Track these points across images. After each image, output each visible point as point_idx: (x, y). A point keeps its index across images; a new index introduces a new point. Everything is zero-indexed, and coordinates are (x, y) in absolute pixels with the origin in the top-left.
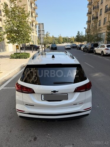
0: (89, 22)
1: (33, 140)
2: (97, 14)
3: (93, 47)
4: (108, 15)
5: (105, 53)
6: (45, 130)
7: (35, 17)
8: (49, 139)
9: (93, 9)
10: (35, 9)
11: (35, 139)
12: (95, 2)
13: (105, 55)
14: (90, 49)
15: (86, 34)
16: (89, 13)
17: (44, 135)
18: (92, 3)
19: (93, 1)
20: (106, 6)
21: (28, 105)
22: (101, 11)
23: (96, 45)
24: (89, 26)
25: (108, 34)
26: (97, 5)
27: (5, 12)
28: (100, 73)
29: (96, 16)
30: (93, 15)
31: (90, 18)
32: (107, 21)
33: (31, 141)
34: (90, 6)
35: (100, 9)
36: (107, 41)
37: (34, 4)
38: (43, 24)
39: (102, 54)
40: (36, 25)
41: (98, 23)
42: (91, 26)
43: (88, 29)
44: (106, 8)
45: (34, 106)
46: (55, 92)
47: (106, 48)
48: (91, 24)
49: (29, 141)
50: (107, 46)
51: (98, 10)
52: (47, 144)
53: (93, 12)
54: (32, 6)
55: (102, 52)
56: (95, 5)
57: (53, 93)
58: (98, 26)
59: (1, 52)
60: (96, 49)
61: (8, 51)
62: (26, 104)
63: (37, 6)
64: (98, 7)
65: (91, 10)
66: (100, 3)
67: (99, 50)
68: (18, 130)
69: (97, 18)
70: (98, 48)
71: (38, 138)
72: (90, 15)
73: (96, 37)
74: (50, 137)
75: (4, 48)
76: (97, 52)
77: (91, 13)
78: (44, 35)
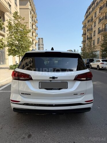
0: (84, 42)
1: (27, 137)
2: (91, 35)
3: (89, 63)
4: (101, 35)
5: (100, 67)
6: (41, 127)
7: (35, 37)
8: (45, 137)
9: (88, 31)
10: (35, 30)
11: (30, 136)
12: (89, 25)
13: (101, 69)
14: (86, 64)
15: (82, 52)
16: (84, 34)
17: (39, 132)
18: (86, 26)
19: (87, 25)
20: (99, 28)
21: (24, 94)
22: (94, 33)
23: (92, 61)
24: (84, 45)
25: (102, 50)
26: (90, 27)
27: (9, 28)
28: (98, 82)
29: (90, 36)
30: (88, 36)
31: (85, 39)
32: (100, 40)
33: (24, 138)
34: (85, 29)
35: (93, 30)
36: (101, 57)
37: (35, 26)
38: (42, 38)
39: (98, 68)
40: (36, 43)
41: (93, 42)
42: (86, 45)
43: (83, 47)
44: (99, 30)
45: (30, 94)
46: (54, 78)
47: (101, 62)
48: (86, 44)
49: (22, 139)
50: (102, 61)
51: (92, 32)
52: (43, 141)
53: (87, 33)
54: (33, 27)
55: (98, 66)
56: (89, 28)
57: (51, 79)
58: (92, 44)
59: (1, 64)
60: (91, 63)
61: (8, 64)
62: (22, 94)
63: (37, 27)
64: (92, 29)
65: (86, 31)
66: (93, 26)
67: (95, 64)
68: (11, 127)
69: (91, 38)
70: (94, 63)
71: (33, 136)
72: (85, 36)
73: (91, 54)
74: (47, 134)
75: (4, 61)
76: (93, 66)
77: (86, 34)
78: (43, 48)
